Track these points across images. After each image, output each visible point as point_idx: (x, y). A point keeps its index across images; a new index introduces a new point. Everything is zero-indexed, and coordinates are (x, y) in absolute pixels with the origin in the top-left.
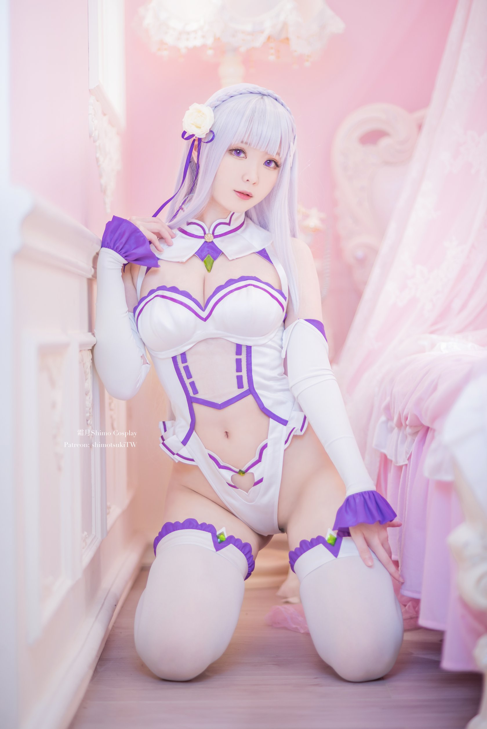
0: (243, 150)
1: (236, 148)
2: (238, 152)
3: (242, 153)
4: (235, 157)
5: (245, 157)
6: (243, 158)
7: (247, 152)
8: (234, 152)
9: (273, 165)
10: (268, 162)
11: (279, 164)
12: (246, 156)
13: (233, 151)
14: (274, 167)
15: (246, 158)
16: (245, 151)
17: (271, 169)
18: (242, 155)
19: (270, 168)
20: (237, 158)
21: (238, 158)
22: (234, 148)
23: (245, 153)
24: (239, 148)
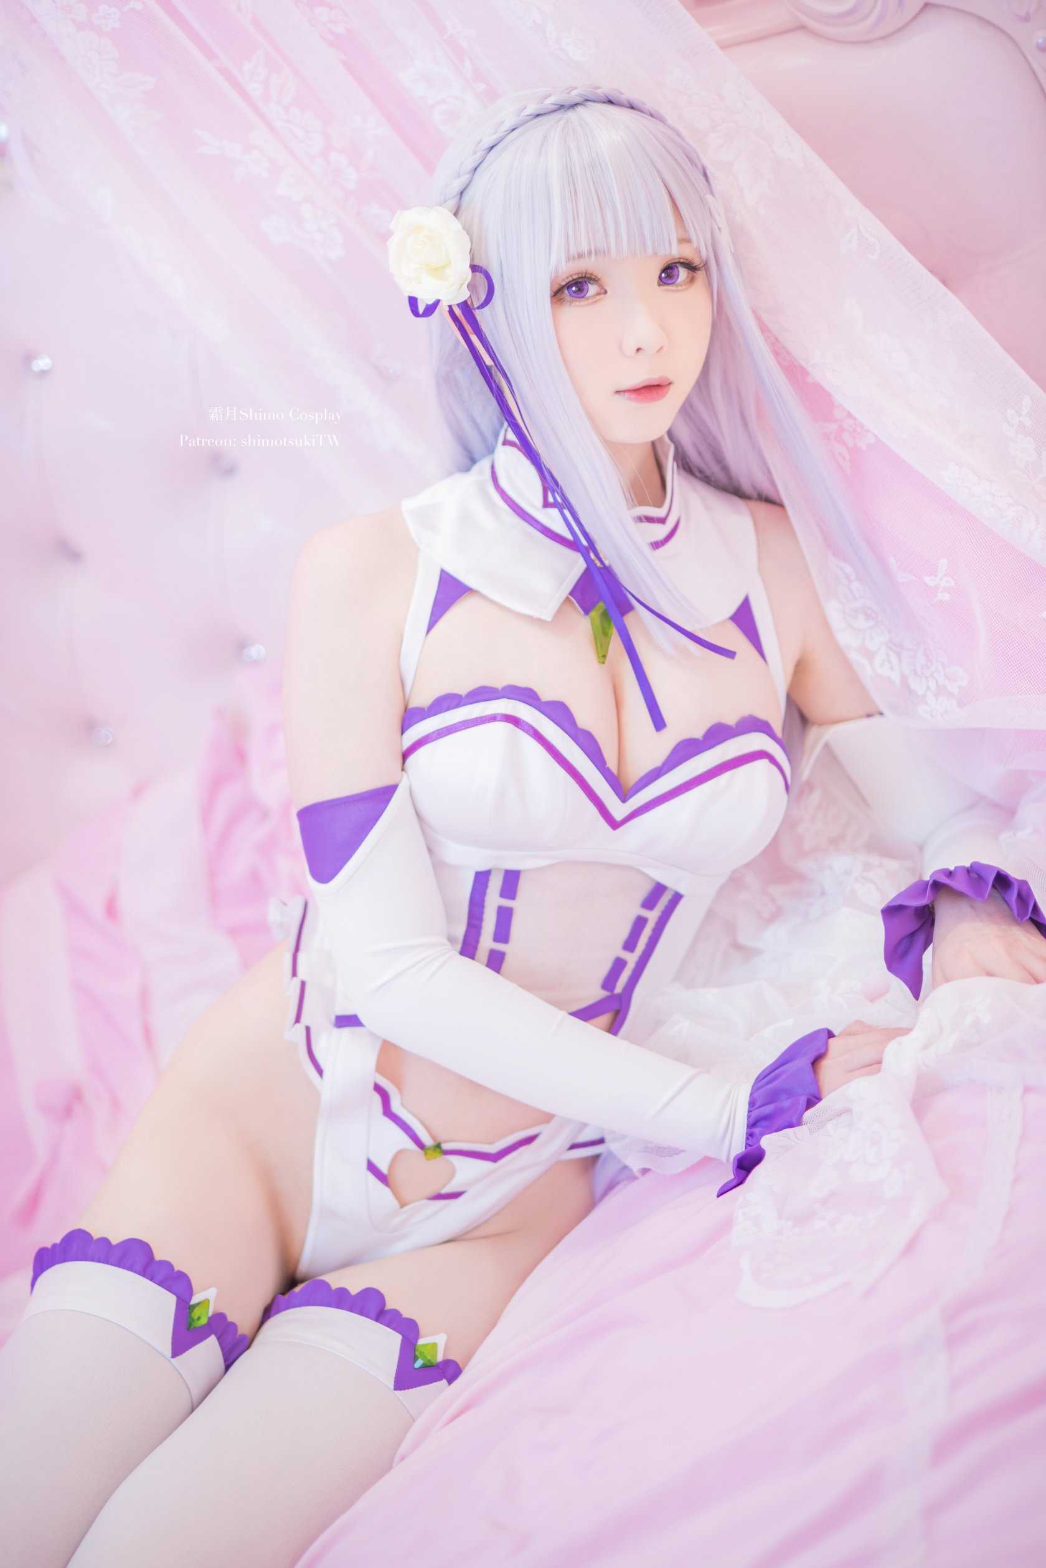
0: (588, 276)
1: (567, 281)
2: (577, 286)
3: (589, 285)
5: (602, 292)
6: (598, 294)
7: (599, 277)
8: (567, 292)
9: (683, 273)
10: (668, 273)
11: (697, 262)
12: (601, 287)
13: (563, 293)
14: (688, 277)
15: (606, 292)
16: (593, 277)
17: (684, 287)
18: (592, 289)
19: (680, 288)
20: (582, 303)
21: (586, 302)
22: (564, 283)
23: (597, 279)
24: (575, 277)
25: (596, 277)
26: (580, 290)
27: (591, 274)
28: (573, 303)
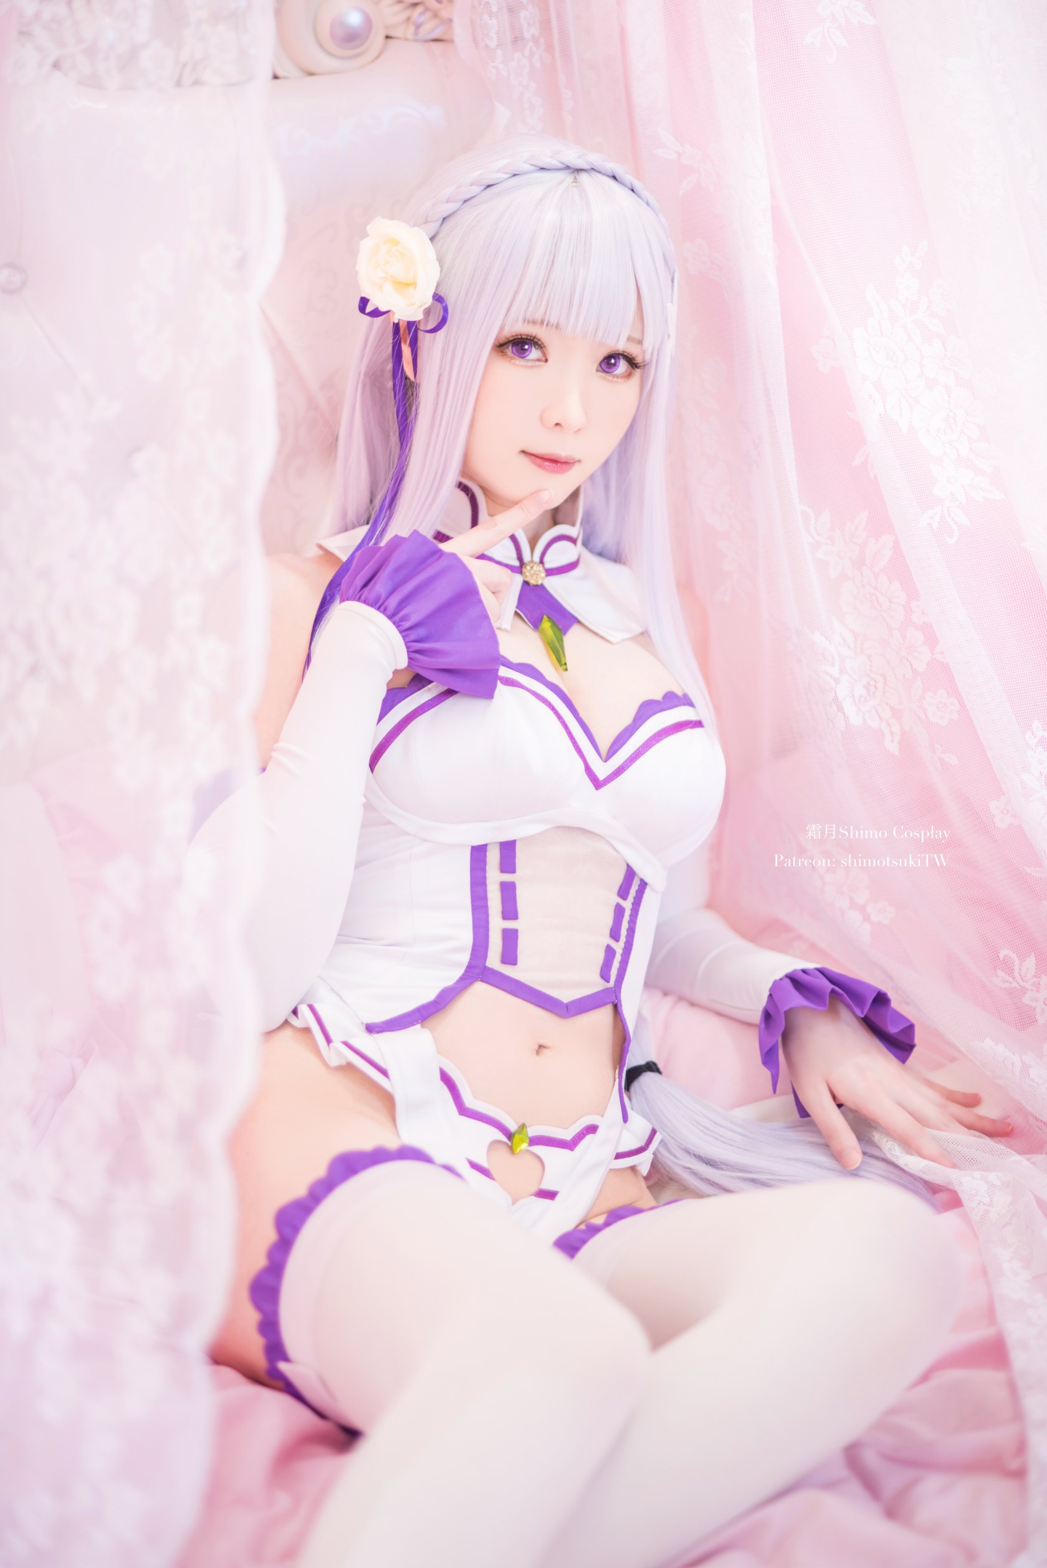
0: (533, 339)
1: (515, 337)
2: (521, 344)
3: (533, 348)
4: (519, 362)
5: (543, 358)
6: (539, 360)
7: (546, 344)
8: (510, 347)
9: (622, 366)
10: (609, 362)
11: (639, 360)
12: (544, 354)
13: (507, 348)
14: (626, 370)
15: (546, 361)
16: (540, 343)
17: (620, 380)
18: (534, 353)
19: (615, 377)
21: (525, 363)
22: (510, 339)
23: (542, 346)
24: (522, 337)
25: (543, 344)
26: (525, 350)
27: (539, 340)
28: (513, 361)
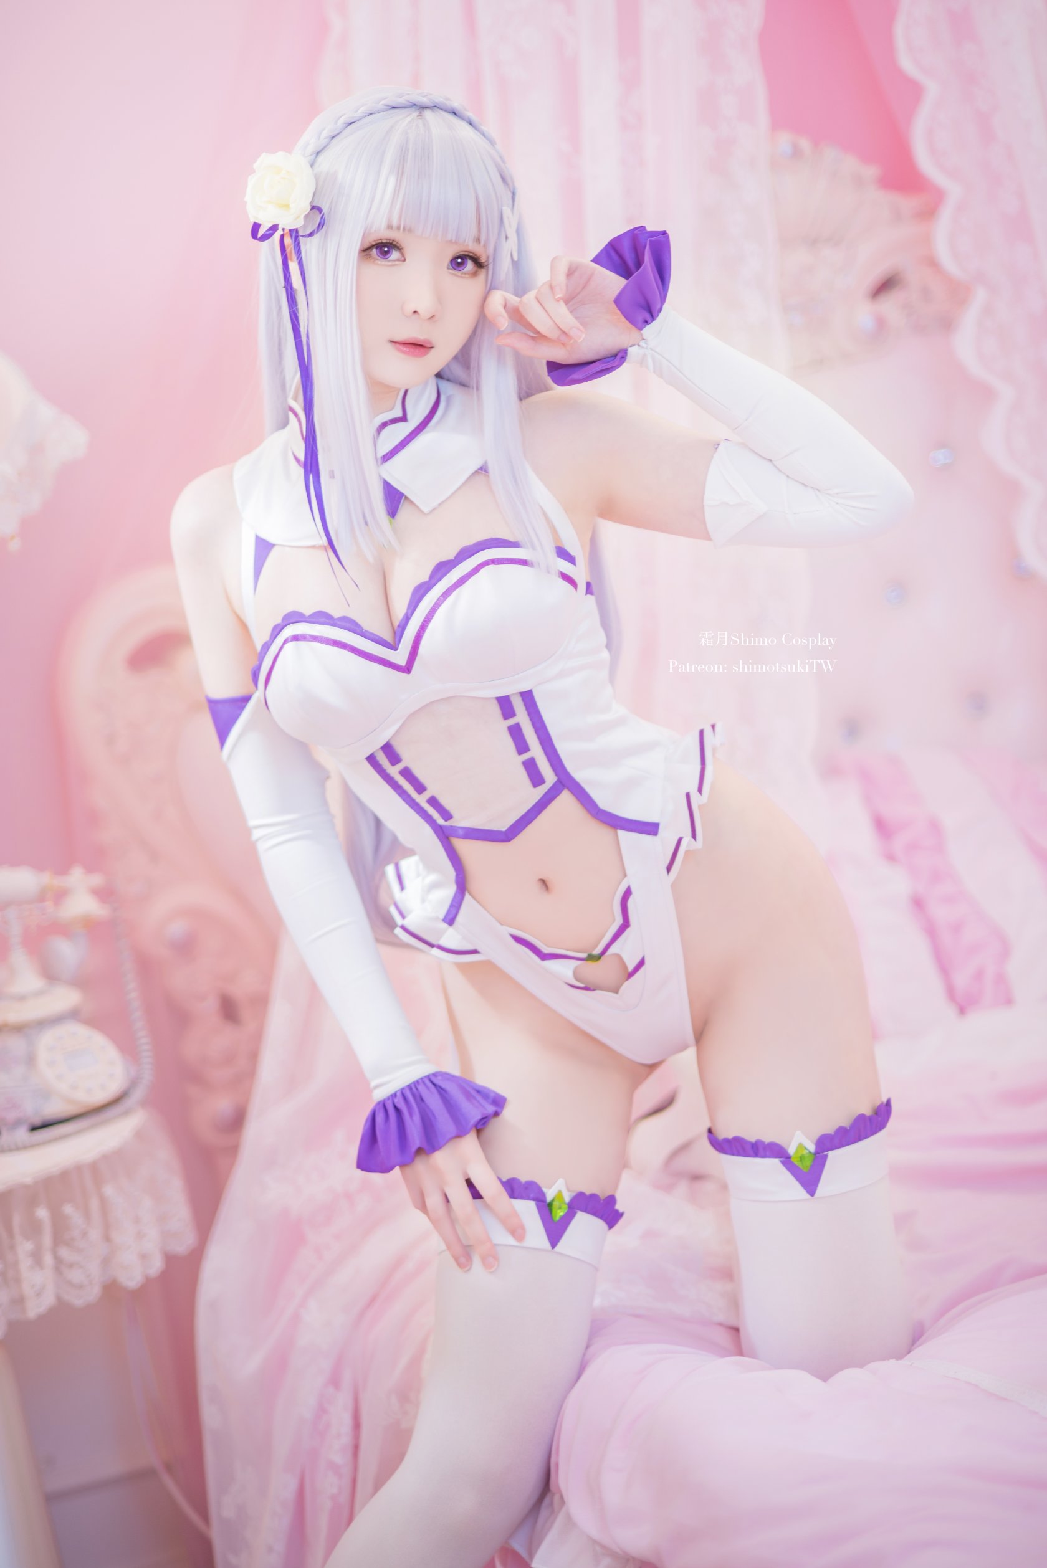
0: (394, 243)
1: (377, 242)
2: (383, 248)
3: (394, 250)
4: (381, 262)
5: (403, 259)
6: (398, 260)
7: (403, 246)
8: (374, 251)
9: (469, 265)
10: (458, 263)
11: (483, 259)
12: (403, 255)
13: (372, 250)
14: (473, 269)
15: (405, 260)
16: (398, 245)
17: (468, 276)
18: (395, 255)
19: (464, 276)
20: (383, 263)
21: (387, 263)
22: (374, 243)
23: (400, 248)
24: (384, 241)
25: (401, 246)
26: (387, 253)
27: (396, 243)
28: (377, 262)
